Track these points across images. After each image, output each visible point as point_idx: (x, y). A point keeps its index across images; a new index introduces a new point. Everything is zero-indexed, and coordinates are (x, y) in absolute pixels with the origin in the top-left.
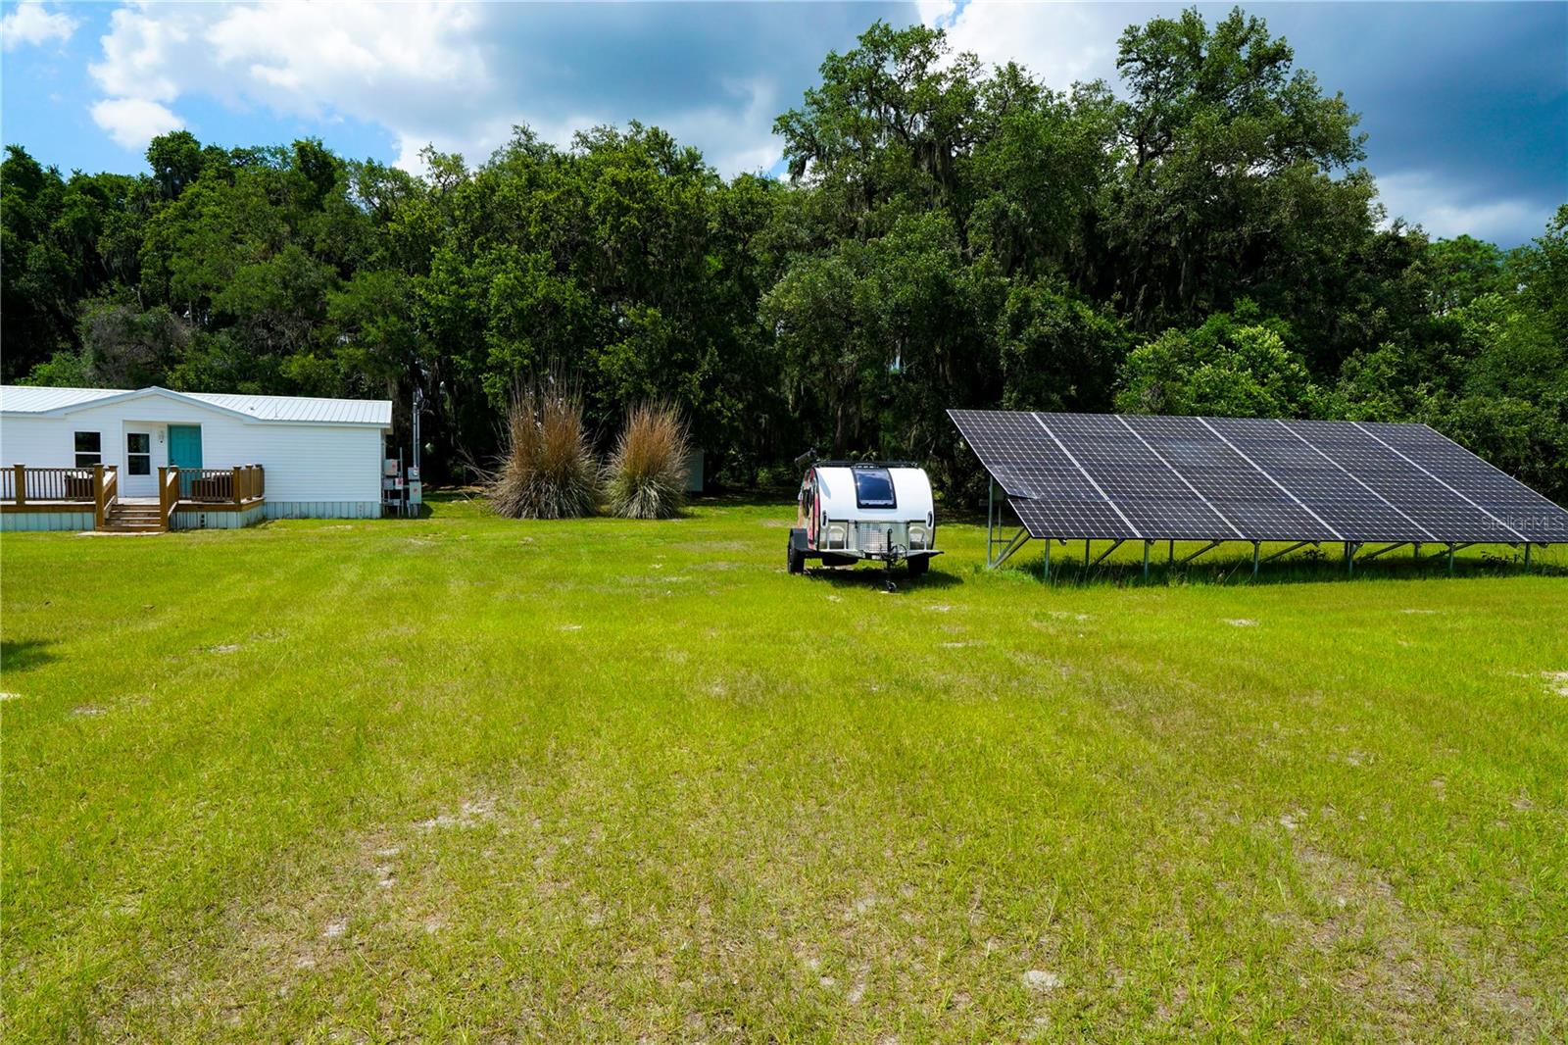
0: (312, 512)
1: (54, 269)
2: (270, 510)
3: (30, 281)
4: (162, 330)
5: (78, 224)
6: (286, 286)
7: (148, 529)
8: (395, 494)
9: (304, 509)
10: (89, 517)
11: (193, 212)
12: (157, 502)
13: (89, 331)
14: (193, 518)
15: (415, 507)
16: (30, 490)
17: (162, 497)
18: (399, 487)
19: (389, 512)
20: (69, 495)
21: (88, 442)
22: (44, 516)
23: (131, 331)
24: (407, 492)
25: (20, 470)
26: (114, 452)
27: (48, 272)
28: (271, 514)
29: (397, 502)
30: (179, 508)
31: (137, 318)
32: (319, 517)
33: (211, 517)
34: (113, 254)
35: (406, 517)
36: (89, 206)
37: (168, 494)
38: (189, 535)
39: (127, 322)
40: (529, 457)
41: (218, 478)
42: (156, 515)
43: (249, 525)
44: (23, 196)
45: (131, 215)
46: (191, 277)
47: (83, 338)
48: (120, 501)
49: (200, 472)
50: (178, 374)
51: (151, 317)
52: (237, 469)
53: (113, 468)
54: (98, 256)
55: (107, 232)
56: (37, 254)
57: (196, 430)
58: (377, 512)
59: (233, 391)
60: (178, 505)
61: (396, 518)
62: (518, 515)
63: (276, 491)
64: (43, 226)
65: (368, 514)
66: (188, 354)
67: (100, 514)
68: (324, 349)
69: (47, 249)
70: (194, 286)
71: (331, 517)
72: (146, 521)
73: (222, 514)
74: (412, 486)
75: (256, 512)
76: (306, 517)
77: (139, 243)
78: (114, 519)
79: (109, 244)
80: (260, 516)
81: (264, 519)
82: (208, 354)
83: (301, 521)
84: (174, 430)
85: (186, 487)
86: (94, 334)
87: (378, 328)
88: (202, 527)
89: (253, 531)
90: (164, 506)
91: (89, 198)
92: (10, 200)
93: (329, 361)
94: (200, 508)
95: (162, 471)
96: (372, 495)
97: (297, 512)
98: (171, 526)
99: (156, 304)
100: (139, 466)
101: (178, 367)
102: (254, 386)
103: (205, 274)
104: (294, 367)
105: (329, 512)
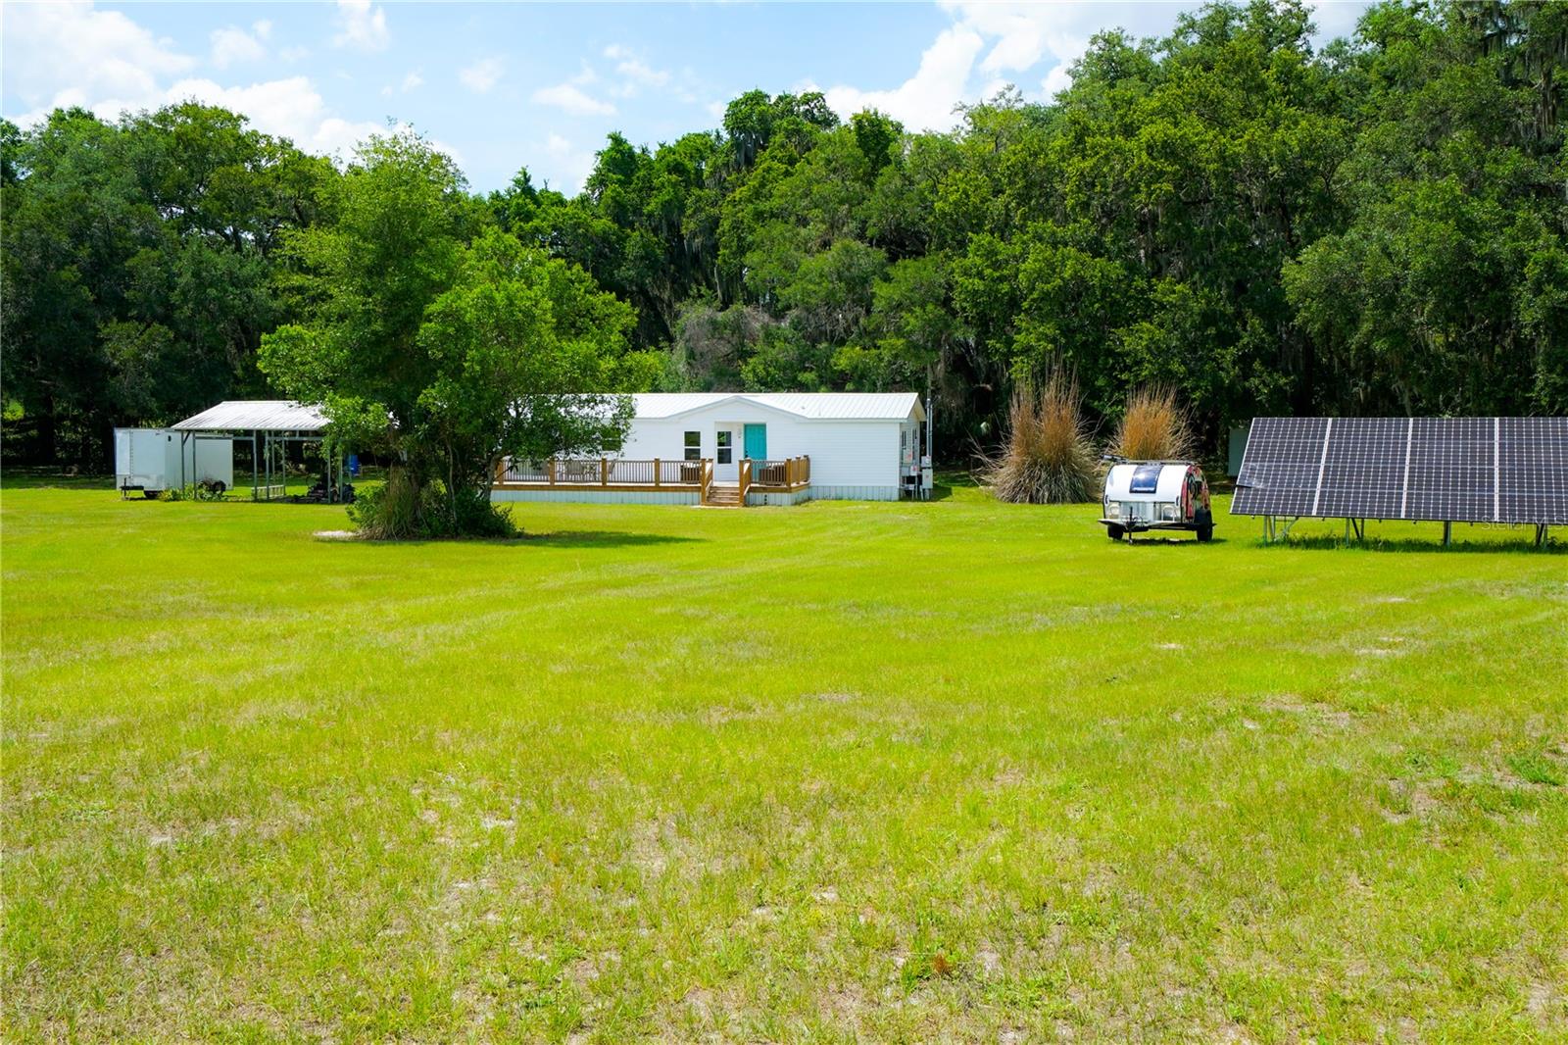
0: (845, 496)
1: (647, 257)
2: (814, 494)
3: (628, 269)
4: (739, 327)
5: (666, 205)
6: (840, 278)
7: (732, 504)
8: (910, 480)
9: (839, 492)
10: (696, 495)
12: (737, 485)
13: (684, 331)
14: (759, 497)
15: (927, 491)
16: (662, 476)
17: (741, 481)
18: (914, 474)
19: (906, 496)
20: (683, 480)
21: (692, 439)
22: (671, 494)
23: (715, 329)
24: (920, 477)
25: (657, 462)
26: (709, 448)
27: (642, 258)
28: (814, 496)
29: (911, 487)
30: (752, 490)
31: (720, 316)
32: (848, 499)
33: (772, 496)
34: (694, 235)
35: (919, 500)
36: (674, 185)
37: (746, 479)
38: (757, 509)
39: (713, 323)
40: (1025, 446)
41: (776, 468)
42: (737, 494)
43: (797, 503)
45: (710, 192)
46: (763, 273)
47: (678, 337)
48: (715, 484)
49: (764, 463)
50: (750, 368)
51: (729, 315)
52: (789, 460)
53: (710, 460)
54: (681, 238)
55: (689, 212)
56: (635, 241)
57: (762, 427)
58: (896, 496)
60: (751, 487)
61: (911, 500)
62: (1013, 500)
63: (819, 477)
64: (637, 212)
65: (888, 497)
66: (758, 348)
67: (703, 494)
68: (872, 337)
69: (642, 236)
70: (764, 281)
71: (859, 499)
72: (730, 499)
73: (778, 495)
74: (925, 473)
75: (803, 494)
76: (841, 499)
77: (716, 222)
78: (712, 497)
79: (692, 226)
80: (806, 497)
81: (809, 499)
82: (774, 347)
83: (834, 502)
84: (748, 428)
85: (756, 475)
86: (687, 334)
87: (916, 317)
88: (767, 505)
89: (797, 507)
90: (742, 488)
91: (674, 177)
93: (874, 351)
94: (765, 490)
95: (742, 463)
96: (891, 480)
97: (833, 495)
98: (746, 503)
100: (724, 457)
101: (751, 361)
102: (812, 376)
103: (771, 270)
104: (845, 358)
105: (856, 493)
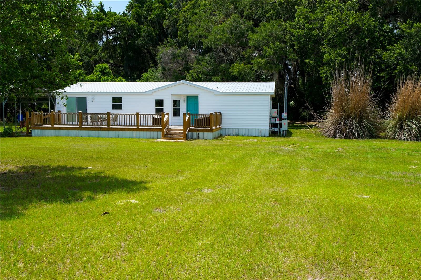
0: (240, 134)
1: (149, 35)
2: (223, 132)
3: (141, 41)
4: (185, 57)
5: (157, 16)
6: (232, 33)
7: (179, 139)
8: (276, 125)
9: (237, 132)
10: (159, 133)
11: (197, 5)
12: (182, 128)
13: (160, 59)
14: (195, 134)
15: (285, 131)
16: (141, 123)
17: (184, 126)
18: (278, 122)
19: (273, 134)
20: (153, 125)
21: (160, 103)
22: (145, 133)
23: (174, 58)
24: (281, 124)
25: (138, 114)
26: (168, 108)
27: (147, 36)
28: (224, 134)
29: (276, 129)
30: (190, 130)
31: (177, 52)
32: (243, 136)
33: (202, 134)
34: (168, 27)
35: (280, 136)
36: (161, 8)
37: (187, 124)
38: (193, 142)
39: (173, 54)
40: (341, 107)
41: (204, 118)
42: (182, 133)
43: (216, 138)
44: (140, 7)
45: (175, 9)
46: (196, 33)
47: (158, 62)
48: (170, 127)
49: (198, 115)
50: (190, 74)
51: (181, 51)
52: (211, 114)
53: (168, 114)
54: (163, 28)
55: (166, 18)
56: (144, 29)
57: (196, 97)
58: (267, 134)
59: (210, 80)
60: (190, 129)
61: (276, 136)
62: (335, 136)
63: (227, 124)
64: (146, 19)
65: (263, 134)
66: (194, 66)
67: (163, 133)
68: (247, 60)
69: (147, 27)
70: (196, 37)
71: (248, 136)
72: (179, 136)
73: (205, 133)
74: (283, 122)
75: (218, 133)
76: (238, 135)
77: (177, 21)
78: (167, 134)
79: (167, 23)
80: (220, 135)
81: (221, 136)
82: (201, 65)
83: (235, 137)
84: (189, 98)
85: (193, 122)
86: (162, 59)
87: (271, 48)
88: (198, 138)
89: (217, 141)
90: (185, 129)
91: (161, 5)
92: (136, 10)
93: (249, 66)
94: (197, 130)
95: (185, 115)
96: (265, 126)
97: (234, 133)
98: (187, 138)
99: (183, 46)
100: (176, 113)
101: (190, 71)
102: (218, 78)
103: (201, 31)
104: (236, 69)
105: (247, 133)
